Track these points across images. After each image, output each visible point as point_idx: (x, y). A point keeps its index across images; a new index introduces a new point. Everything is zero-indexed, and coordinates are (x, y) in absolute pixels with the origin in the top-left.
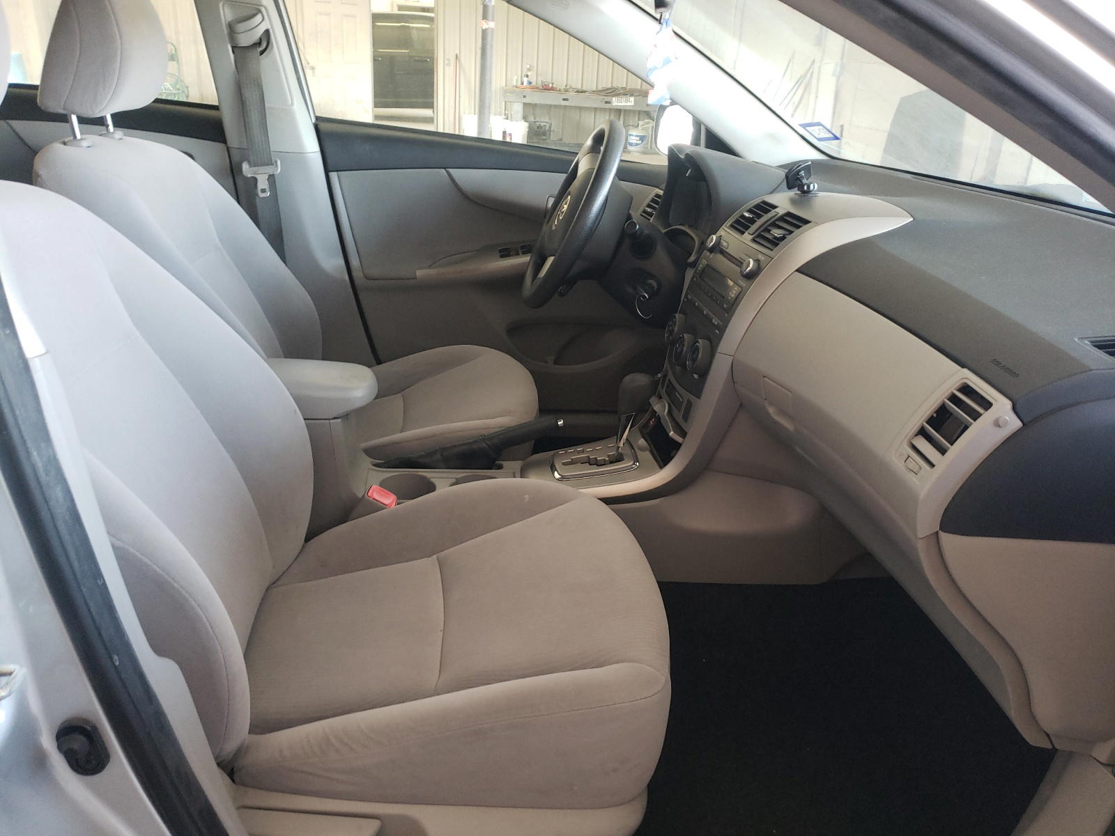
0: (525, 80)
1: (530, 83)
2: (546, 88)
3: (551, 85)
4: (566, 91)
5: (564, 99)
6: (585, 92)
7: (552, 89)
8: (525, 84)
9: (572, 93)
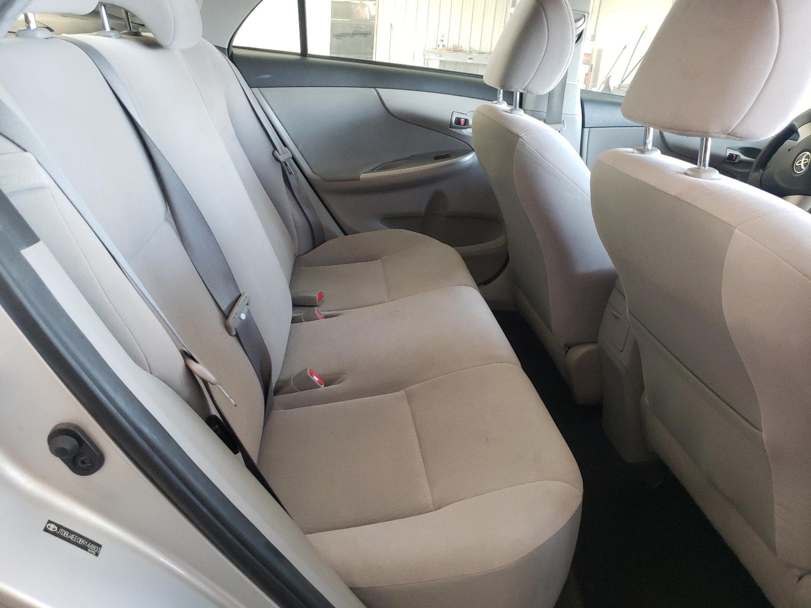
0: (441, 44)
1: (444, 46)
2: (456, 50)
3: (460, 48)
4: (471, 52)
5: (469, 59)
6: (484, 53)
7: (461, 51)
8: (441, 47)
9: (475, 54)
